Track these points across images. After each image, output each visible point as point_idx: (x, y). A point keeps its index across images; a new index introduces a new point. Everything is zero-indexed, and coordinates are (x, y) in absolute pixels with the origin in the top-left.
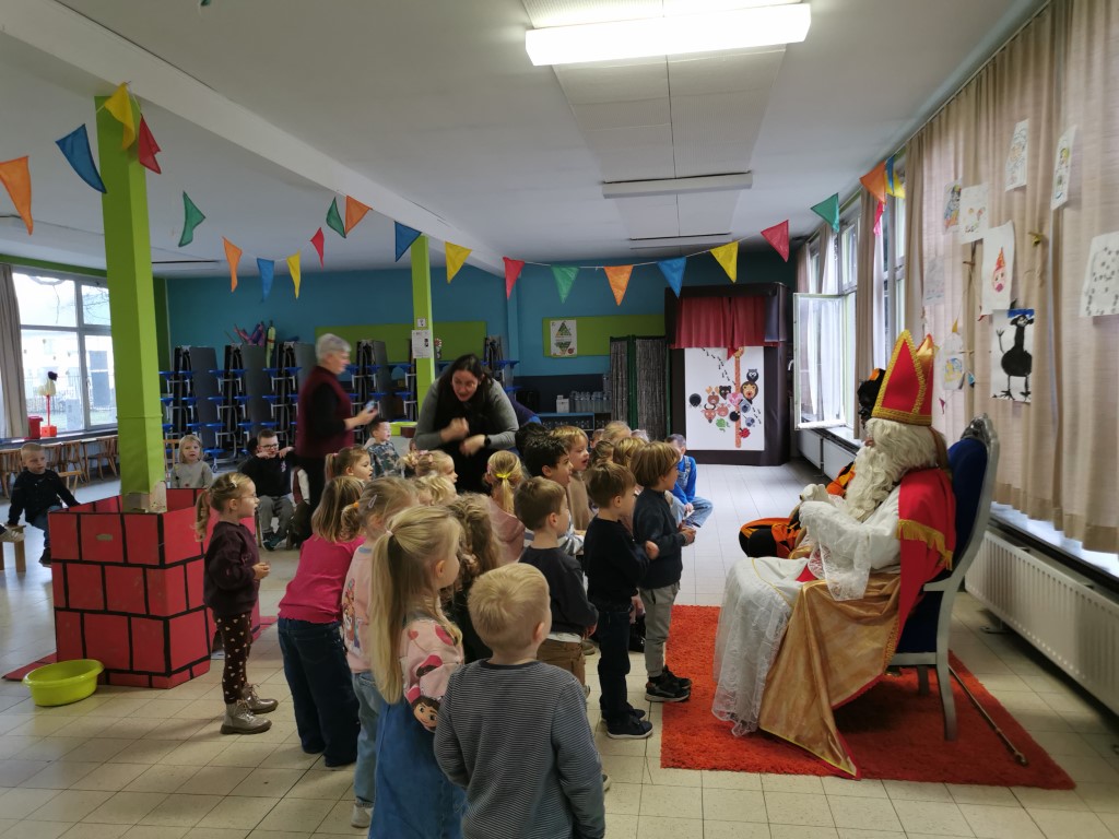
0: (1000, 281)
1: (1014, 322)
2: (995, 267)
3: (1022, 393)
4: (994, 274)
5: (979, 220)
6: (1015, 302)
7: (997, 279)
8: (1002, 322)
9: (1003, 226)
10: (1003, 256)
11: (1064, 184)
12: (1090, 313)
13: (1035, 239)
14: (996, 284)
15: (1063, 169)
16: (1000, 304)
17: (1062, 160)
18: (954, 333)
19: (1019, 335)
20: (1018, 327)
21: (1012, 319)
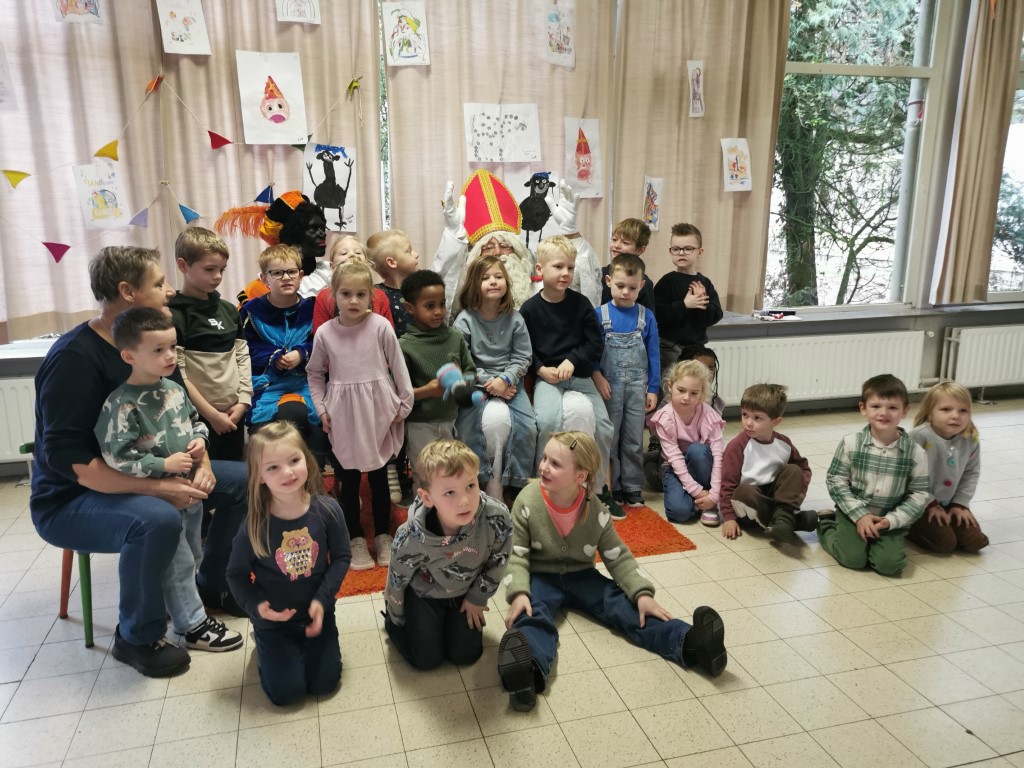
0: (276, 110)
1: (320, 157)
2: (262, 96)
3: (337, 224)
4: (263, 103)
5: (188, 30)
6: (310, 137)
7: (270, 109)
8: (310, 156)
9: (268, 54)
10: (275, 86)
11: (418, 49)
12: (480, 159)
13: (355, 84)
14: (270, 114)
15: (409, 34)
16: (281, 136)
17: (402, 25)
18: (97, 158)
19: (329, 169)
20: (325, 162)
21: (317, 153)
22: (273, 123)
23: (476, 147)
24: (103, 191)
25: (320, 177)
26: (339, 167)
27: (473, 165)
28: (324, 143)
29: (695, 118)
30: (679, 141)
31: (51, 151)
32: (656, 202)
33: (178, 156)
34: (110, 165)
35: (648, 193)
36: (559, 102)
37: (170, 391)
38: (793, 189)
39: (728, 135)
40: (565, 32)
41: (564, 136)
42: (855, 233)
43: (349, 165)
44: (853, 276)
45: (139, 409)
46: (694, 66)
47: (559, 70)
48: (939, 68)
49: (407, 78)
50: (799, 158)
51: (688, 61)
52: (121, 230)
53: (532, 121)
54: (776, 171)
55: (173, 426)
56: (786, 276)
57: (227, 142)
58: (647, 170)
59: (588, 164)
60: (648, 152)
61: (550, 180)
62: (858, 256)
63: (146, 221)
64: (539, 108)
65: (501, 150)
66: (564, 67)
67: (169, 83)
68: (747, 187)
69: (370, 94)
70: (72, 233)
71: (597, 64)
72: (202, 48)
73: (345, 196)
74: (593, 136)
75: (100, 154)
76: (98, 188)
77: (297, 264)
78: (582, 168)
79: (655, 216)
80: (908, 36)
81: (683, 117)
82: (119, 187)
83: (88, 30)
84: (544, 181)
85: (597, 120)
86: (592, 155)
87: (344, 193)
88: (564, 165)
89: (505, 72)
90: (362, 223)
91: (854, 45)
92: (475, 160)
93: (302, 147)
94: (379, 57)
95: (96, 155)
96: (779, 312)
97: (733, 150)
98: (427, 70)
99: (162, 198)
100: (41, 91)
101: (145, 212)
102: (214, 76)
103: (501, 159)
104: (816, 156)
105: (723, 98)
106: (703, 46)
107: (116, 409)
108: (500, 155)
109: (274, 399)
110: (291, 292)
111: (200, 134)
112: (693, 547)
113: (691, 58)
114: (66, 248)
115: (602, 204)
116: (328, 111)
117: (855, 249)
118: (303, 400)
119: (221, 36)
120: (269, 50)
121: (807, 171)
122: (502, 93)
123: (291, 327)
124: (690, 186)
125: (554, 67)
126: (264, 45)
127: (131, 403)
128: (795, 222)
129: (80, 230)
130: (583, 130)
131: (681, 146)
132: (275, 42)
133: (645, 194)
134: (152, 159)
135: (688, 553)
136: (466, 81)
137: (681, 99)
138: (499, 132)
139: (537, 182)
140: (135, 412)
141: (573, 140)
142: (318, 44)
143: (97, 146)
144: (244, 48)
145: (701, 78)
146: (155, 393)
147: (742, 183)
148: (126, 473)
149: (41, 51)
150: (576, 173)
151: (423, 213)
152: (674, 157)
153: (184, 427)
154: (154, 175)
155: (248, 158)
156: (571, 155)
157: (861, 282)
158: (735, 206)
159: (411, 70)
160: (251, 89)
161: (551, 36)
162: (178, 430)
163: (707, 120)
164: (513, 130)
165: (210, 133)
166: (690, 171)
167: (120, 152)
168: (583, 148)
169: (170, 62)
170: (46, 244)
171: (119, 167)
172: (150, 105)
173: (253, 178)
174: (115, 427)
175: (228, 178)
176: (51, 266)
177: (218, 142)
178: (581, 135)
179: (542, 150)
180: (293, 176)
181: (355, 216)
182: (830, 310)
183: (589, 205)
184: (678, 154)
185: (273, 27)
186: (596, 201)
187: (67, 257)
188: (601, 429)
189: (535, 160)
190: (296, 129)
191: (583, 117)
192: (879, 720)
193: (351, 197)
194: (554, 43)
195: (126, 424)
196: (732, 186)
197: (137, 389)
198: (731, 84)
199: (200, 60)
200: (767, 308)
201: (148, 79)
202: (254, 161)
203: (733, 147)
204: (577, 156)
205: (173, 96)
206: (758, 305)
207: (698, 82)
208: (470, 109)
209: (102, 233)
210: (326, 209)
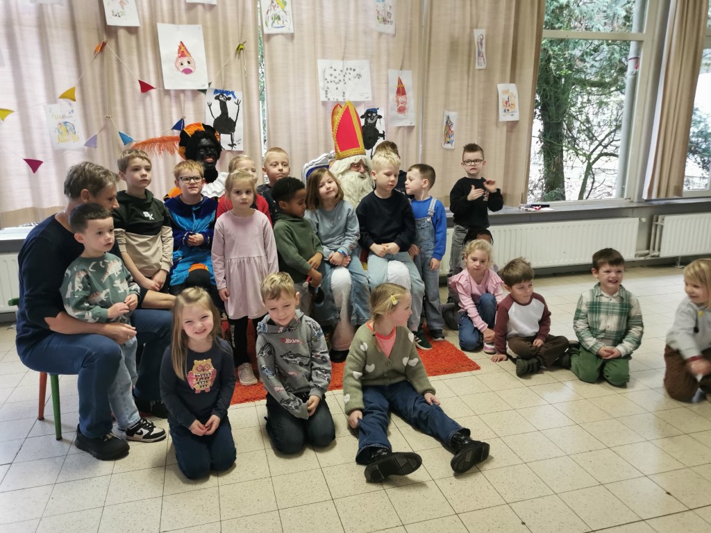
0: (186, 65)
1: (217, 98)
2: (177, 55)
3: (229, 145)
4: (177, 61)
5: (123, 9)
6: (210, 84)
7: (182, 64)
8: (210, 97)
9: (180, 26)
10: (185, 48)
11: (285, 22)
12: (329, 99)
13: (241, 47)
14: (182, 68)
15: (279, 11)
16: (190, 83)
17: (274, 5)
18: (61, 100)
19: (223, 107)
20: (221, 101)
21: (215, 96)
22: (184, 75)
23: (326, 91)
24: (66, 123)
25: (217, 112)
26: (231, 105)
27: (324, 103)
28: (219, 88)
29: (480, 70)
30: (468, 86)
31: (28, 95)
32: (452, 129)
33: (118, 98)
34: (70, 104)
35: (447, 122)
36: (384, 59)
37: (111, 262)
38: (548, 120)
39: (503, 81)
40: (388, 9)
41: (388, 83)
42: (591, 150)
43: (238, 104)
44: (589, 181)
45: (90, 275)
46: (479, 33)
47: (384, 36)
48: (650, 35)
49: (277, 41)
50: (553, 98)
51: (475, 31)
52: (78, 150)
53: (366, 72)
54: (536, 107)
55: (114, 285)
56: (543, 180)
57: (152, 88)
58: (446, 107)
59: (405, 103)
60: (447, 93)
61: (378, 114)
62: (594, 166)
63: (95, 143)
64: (371, 63)
65: (344, 93)
66: (388, 34)
67: (111, 46)
68: (516, 117)
69: (252, 54)
70: (44, 152)
71: (411, 31)
72: (134, 22)
73: (235, 126)
74: (408, 83)
75: (63, 97)
76: (62, 121)
77: (200, 173)
78: (400, 105)
79: (452, 138)
80: (629, 11)
81: (471, 69)
82: (77, 120)
83: (53, 9)
84: (374, 115)
85: (411, 71)
86: (407, 96)
87: (234, 123)
88: (388, 103)
89: (346, 39)
90: (247, 145)
91: (591, 19)
92: (326, 100)
93: (204, 91)
94: (258, 29)
95: (61, 97)
96: (538, 205)
97: (506, 92)
98: (292, 36)
99: (107, 127)
100: (21, 53)
101: (95, 137)
102: (142, 41)
103: (344, 99)
104: (565, 97)
105: (499, 56)
106: (485, 18)
107: (74, 274)
108: (343, 96)
109: (186, 268)
110: (195, 192)
111: (133, 82)
112: (478, 368)
113: (477, 28)
114: (39, 163)
115: (415, 130)
116: (223, 66)
117: (591, 161)
118: (207, 268)
119: (147, 14)
120: (181, 23)
121: (558, 107)
122: (344, 53)
123: (196, 218)
124: (476, 118)
125: (381, 34)
126: (177, 20)
127: (84, 270)
128: (550, 142)
129: (49, 150)
130: (401, 78)
131: (470, 90)
132: (184, 17)
133: (445, 124)
134: (99, 100)
135: (474, 372)
136: (319, 45)
137: (470, 56)
138: (342, 80)
139: (369, 115)
140: (87, 277)
141: (394, 86)
142: (215, 19)
143: (60, 92)
144: (163, 22)
145: (484, 41)
146: (101, 262)
147: (512, 115)
148: (81, 320)
149: (20, 24)
150: (396, 108)
151: (290, 137)
152: (465, 98)
153: (122, 286)
154: (101, 111)
155: (167, 99)
156: (393, 95)
157: (596, 185)
158: (507, 132)
159: (280, 36)
160: (168, 50)
161: (378, 12)
162: (118, 288)
163: (488, 71)
164: (352, 78)
165: (140, 82)
166: (476, 107)
167: (77, 95)
168: (401, 91)
169: (111, 31)
170: (26, 160)
171: (76, 105)
172: (97, 61)
173: (171, 113)
174: (73, 287)
175: (153, 113)
176: (30, 176)
177: (145, 87)
178: (400, 82)
179: (373, 92)
180: (198, 111)
181: (242, 139)
182: (574, 203)
183: (406, 131)
184: (468, 95)
185: (183, 7)
186: (410, 128)
187: (41, 169)
188: (415, 286)
189: (367, 100)
190: (200, 80)
191: (401, 69)
192: (607, 486)
193: (239, 126)
194: (380, 17)
195: (81, 285)
196: (505, 118)
197: (88, 261)
198: (505, 46)
199: (132, 30)
200: (529, 202)
201: (96, 44)
202: (171, 101)
203: (506, 90)
204: (397, 97)
205: (114, 56)
206: (524, 201)
207: (481, 44)
208: (322, 64)
209: (65, 152)
210: (222, 135)
